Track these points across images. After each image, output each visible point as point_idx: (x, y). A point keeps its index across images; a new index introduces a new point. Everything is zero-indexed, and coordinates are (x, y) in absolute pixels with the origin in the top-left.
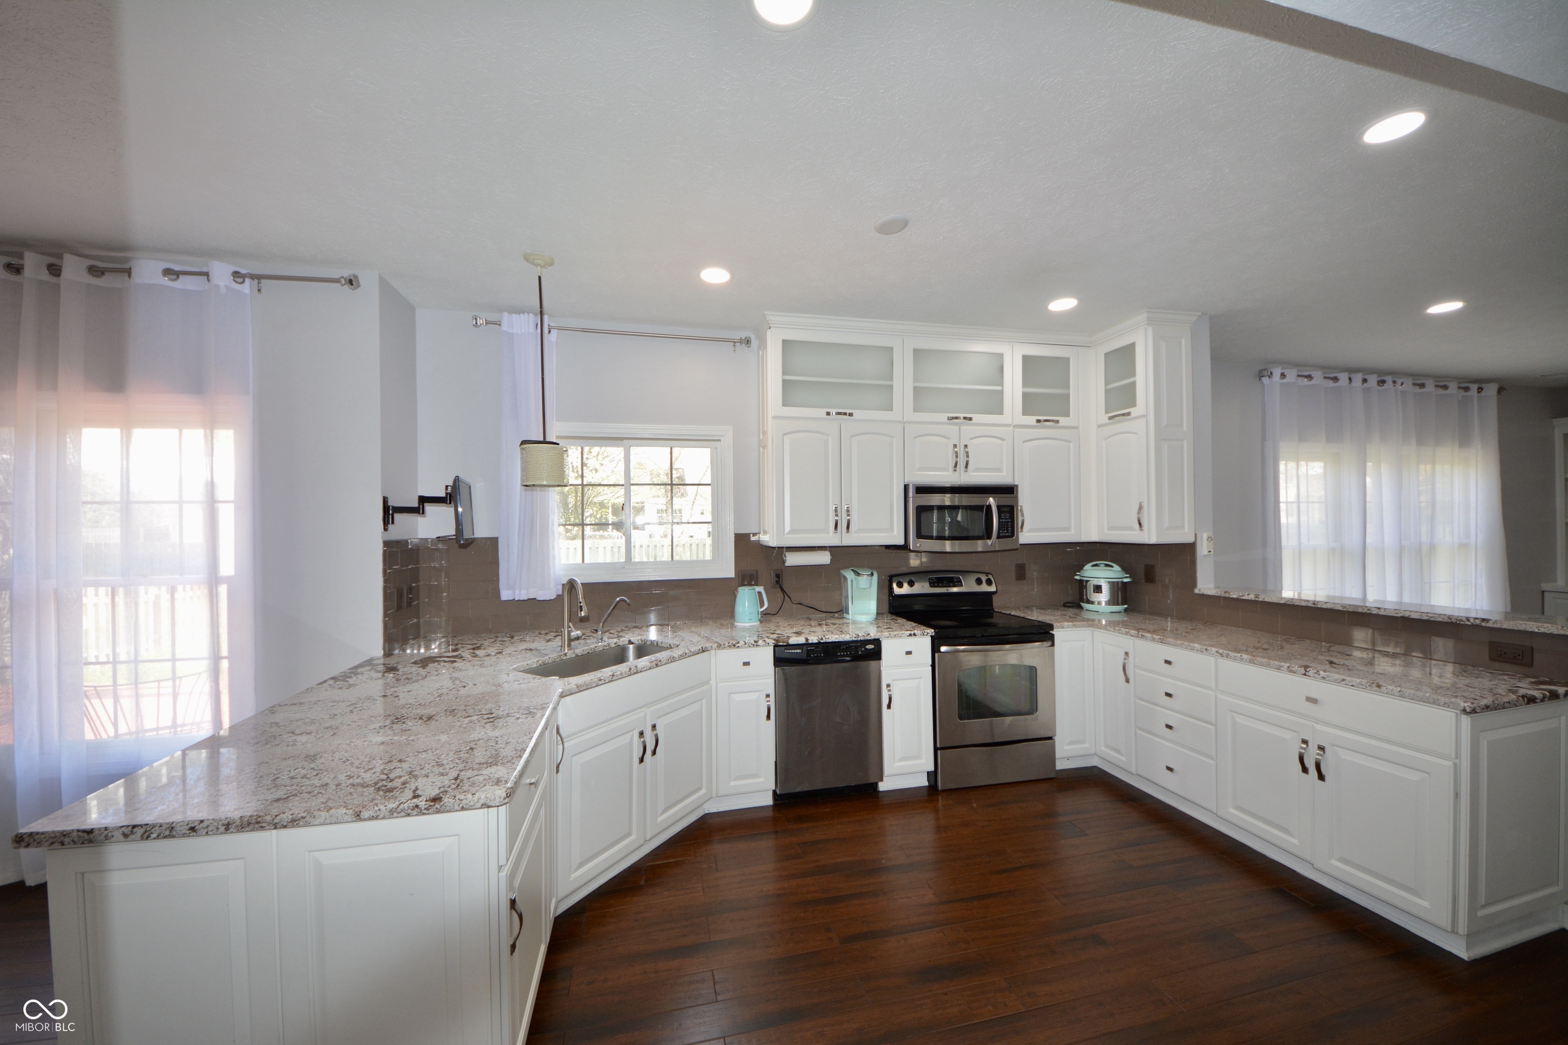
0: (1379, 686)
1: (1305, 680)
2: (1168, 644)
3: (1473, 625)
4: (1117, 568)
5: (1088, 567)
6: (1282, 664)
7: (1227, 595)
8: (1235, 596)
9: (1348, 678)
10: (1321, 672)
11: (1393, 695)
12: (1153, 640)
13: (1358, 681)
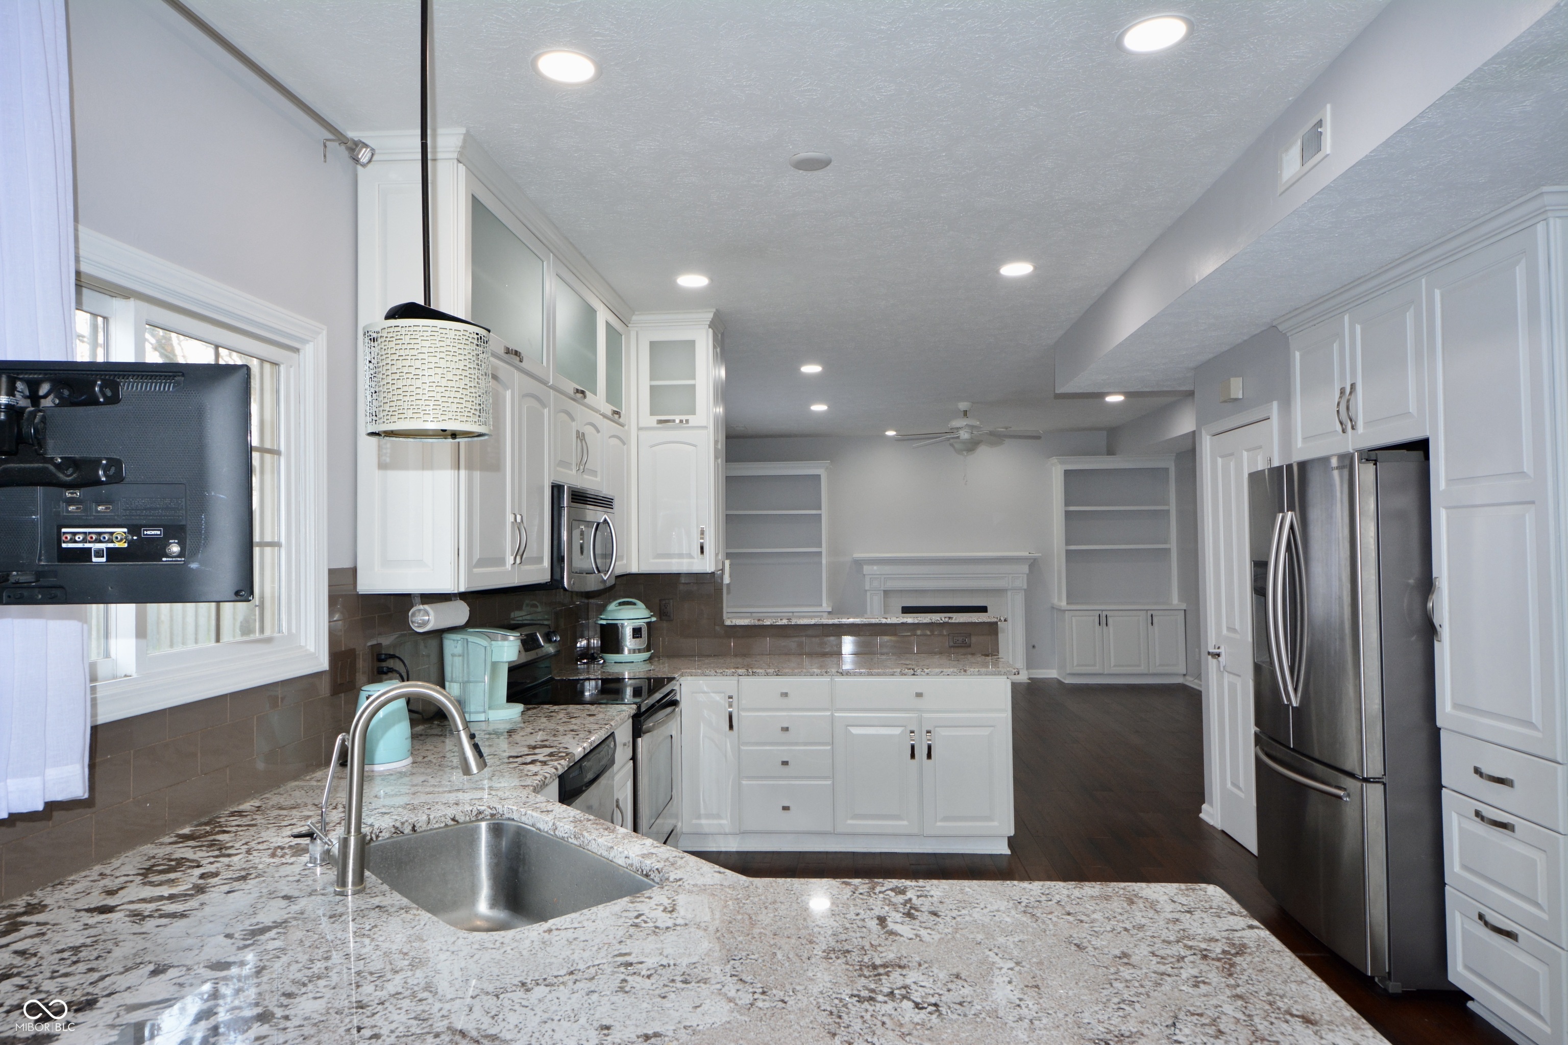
0: (965, 671)
1: (914, 679)
2: (785, 675)
3: (944, 623)
4: (640, 605)
5: (612, 606)
6: (895, 670)
7: (761, 623)
8: (768, 623)
9: (945, 670)
10: (925, 670)
11: (974, 675)
12: (767, 674)
13: (952, 670)
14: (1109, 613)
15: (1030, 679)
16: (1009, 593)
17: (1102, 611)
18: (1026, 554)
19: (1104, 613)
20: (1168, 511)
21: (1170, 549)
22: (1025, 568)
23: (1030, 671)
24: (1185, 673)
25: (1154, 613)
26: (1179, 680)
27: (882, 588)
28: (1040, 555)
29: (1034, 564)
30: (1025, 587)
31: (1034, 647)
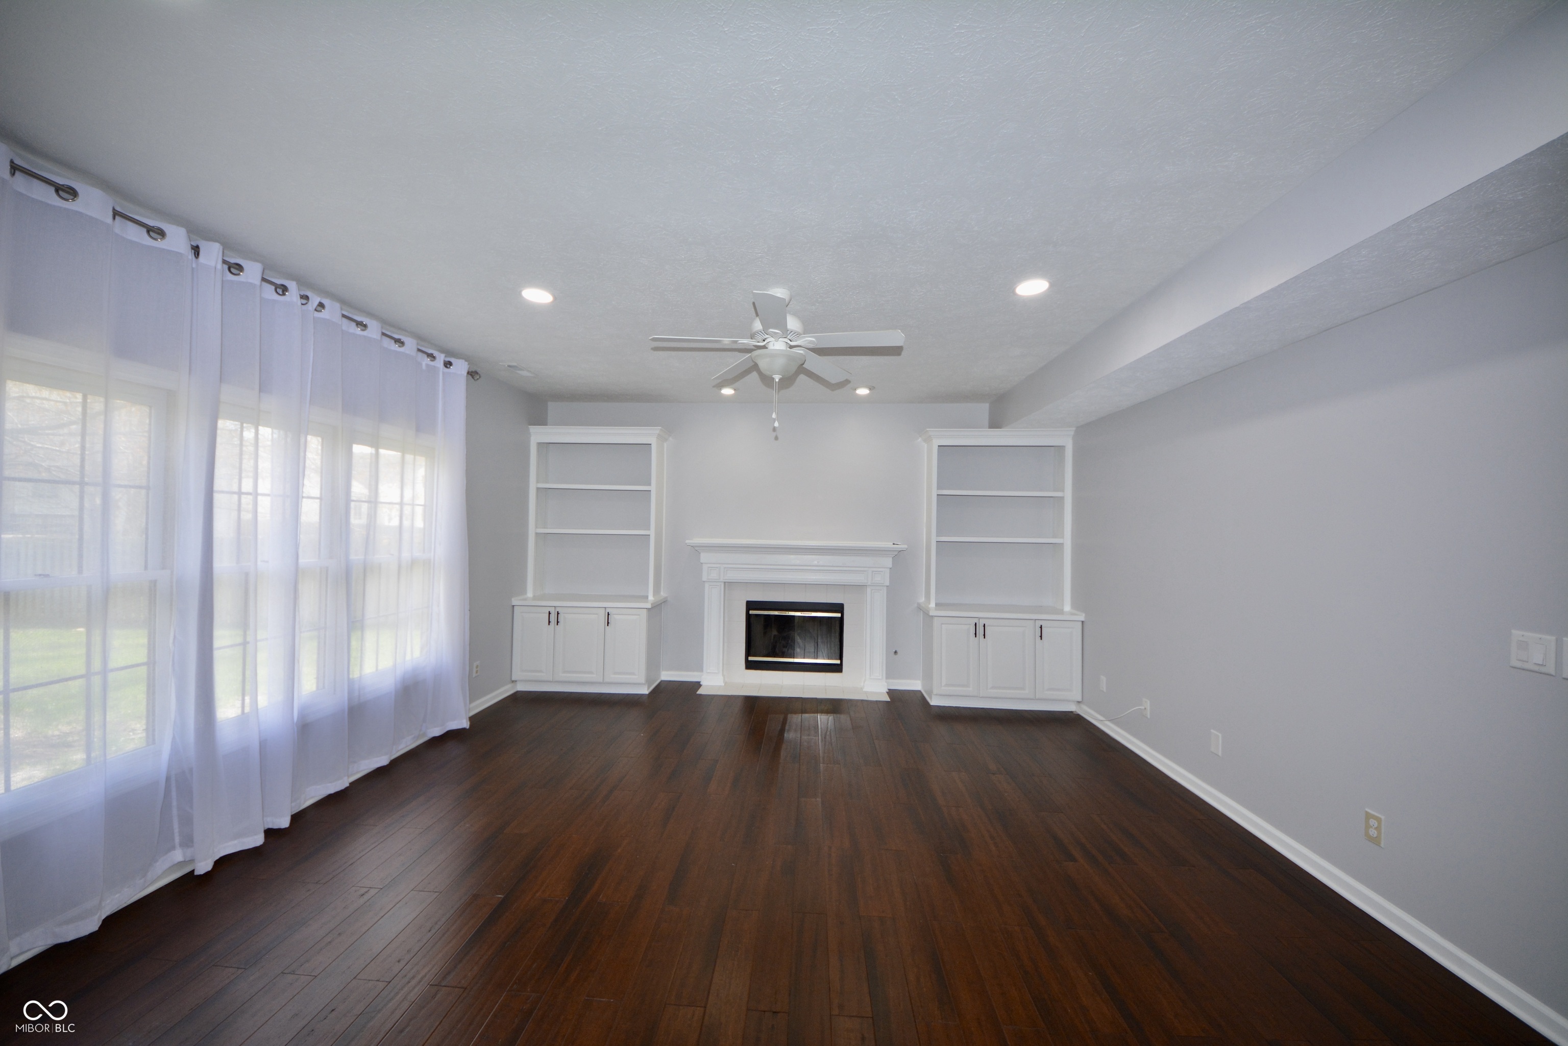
14: (987, 623)
15: (891, 692)
16: (869, 590)
17: (979, 618)
18: (889, 545)
19: (982, 622)
20: (1062, 498)
21: (1062, 544)
22: (888, 562)
23: (891, 681)
24: (1080, 699)
25: (1044, 624)
26: (1071, 708)
27: (721, 580)
28: (906, 546)
29: (899, 557)
30: (887, 583)
31: (896, 652)
